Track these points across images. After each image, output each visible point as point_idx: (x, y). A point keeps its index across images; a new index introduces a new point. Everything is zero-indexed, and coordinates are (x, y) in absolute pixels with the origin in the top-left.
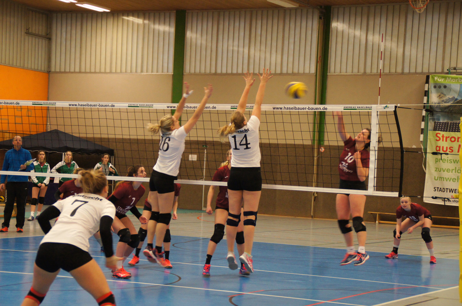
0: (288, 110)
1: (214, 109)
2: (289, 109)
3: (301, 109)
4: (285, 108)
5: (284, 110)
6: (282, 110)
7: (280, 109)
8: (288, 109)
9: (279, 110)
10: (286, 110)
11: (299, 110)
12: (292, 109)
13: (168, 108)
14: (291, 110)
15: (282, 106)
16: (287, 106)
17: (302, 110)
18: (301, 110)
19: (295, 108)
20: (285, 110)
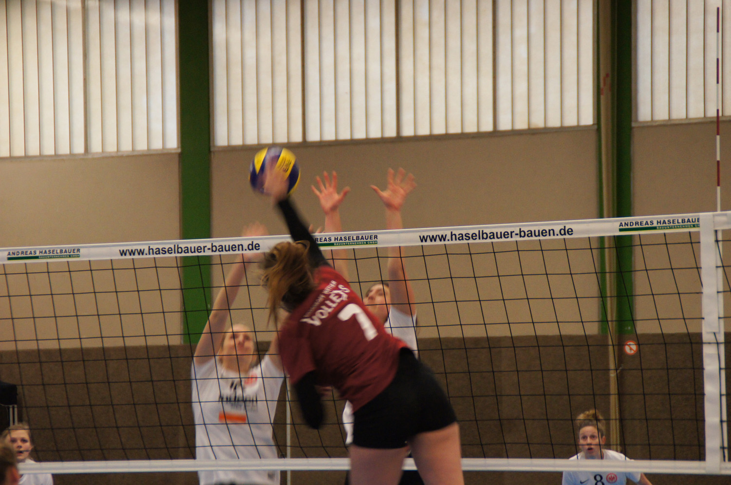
0: (462, 242)
1: (255, 251)
2: (464, 237)
3: (499, 236)
4: (454, 236)
5: (450, 242)
6: (446, 242)
7: (441, 240)
8: (461, 237)
9: (438, 242)
10: (458, 242)
11: (493, 240)
12: (474, 236)
13: (124, 257)
14: (471, 241)
15: (445, 231)
16: (458, 230)
17: (503, 239)
18: (500, 240)
19: (483, 234)
20: (454, 242)
